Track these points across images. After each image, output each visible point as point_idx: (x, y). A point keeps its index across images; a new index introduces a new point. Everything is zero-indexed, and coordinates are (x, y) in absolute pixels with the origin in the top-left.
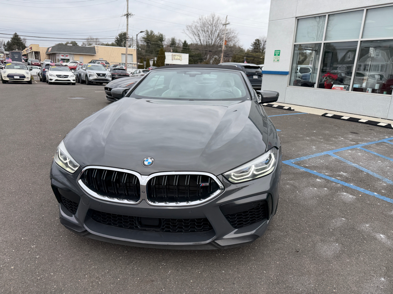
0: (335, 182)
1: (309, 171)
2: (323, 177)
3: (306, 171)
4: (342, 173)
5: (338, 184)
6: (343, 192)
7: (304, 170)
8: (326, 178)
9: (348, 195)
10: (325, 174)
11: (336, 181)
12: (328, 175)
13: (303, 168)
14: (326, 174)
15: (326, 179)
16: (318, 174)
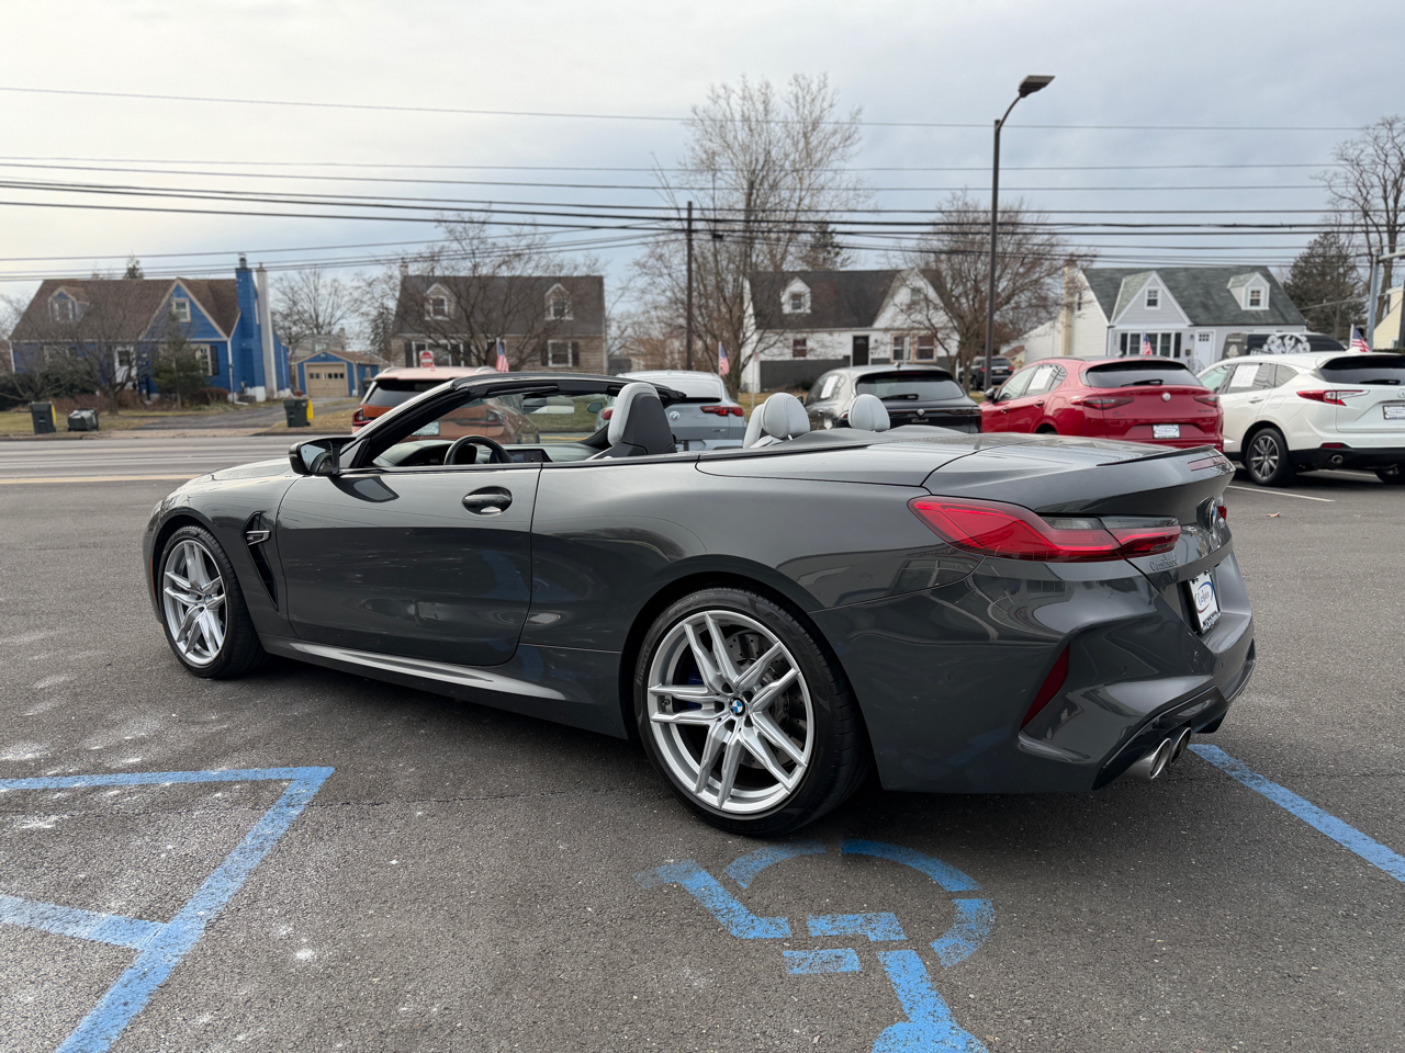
0: (70, 774)
1: (193, 777)
2: (120, 776)
3: (203, 772)
4: (45, 824)
5: (57, 775)
6: (33, 760)
7: (216, 772)
8: (109, 776)
9: (17, 758)
10: (118, 790)
11: (65, 782)
12: (106, 788)
13: (226, 779)
14: (116, 792)
15: (109, 771)
16: (147, 777)
